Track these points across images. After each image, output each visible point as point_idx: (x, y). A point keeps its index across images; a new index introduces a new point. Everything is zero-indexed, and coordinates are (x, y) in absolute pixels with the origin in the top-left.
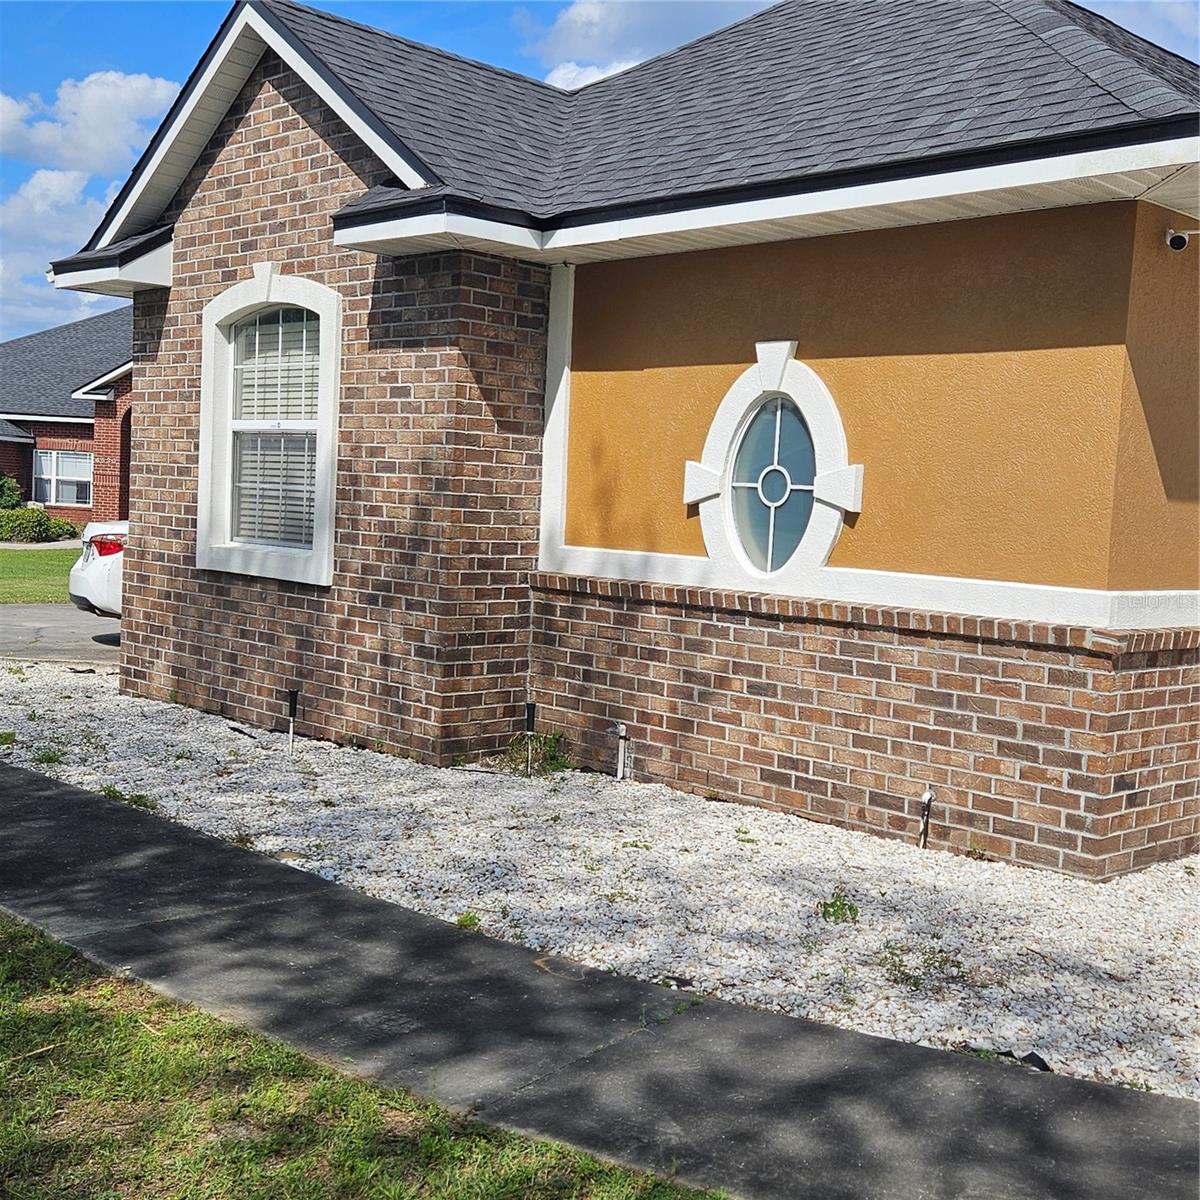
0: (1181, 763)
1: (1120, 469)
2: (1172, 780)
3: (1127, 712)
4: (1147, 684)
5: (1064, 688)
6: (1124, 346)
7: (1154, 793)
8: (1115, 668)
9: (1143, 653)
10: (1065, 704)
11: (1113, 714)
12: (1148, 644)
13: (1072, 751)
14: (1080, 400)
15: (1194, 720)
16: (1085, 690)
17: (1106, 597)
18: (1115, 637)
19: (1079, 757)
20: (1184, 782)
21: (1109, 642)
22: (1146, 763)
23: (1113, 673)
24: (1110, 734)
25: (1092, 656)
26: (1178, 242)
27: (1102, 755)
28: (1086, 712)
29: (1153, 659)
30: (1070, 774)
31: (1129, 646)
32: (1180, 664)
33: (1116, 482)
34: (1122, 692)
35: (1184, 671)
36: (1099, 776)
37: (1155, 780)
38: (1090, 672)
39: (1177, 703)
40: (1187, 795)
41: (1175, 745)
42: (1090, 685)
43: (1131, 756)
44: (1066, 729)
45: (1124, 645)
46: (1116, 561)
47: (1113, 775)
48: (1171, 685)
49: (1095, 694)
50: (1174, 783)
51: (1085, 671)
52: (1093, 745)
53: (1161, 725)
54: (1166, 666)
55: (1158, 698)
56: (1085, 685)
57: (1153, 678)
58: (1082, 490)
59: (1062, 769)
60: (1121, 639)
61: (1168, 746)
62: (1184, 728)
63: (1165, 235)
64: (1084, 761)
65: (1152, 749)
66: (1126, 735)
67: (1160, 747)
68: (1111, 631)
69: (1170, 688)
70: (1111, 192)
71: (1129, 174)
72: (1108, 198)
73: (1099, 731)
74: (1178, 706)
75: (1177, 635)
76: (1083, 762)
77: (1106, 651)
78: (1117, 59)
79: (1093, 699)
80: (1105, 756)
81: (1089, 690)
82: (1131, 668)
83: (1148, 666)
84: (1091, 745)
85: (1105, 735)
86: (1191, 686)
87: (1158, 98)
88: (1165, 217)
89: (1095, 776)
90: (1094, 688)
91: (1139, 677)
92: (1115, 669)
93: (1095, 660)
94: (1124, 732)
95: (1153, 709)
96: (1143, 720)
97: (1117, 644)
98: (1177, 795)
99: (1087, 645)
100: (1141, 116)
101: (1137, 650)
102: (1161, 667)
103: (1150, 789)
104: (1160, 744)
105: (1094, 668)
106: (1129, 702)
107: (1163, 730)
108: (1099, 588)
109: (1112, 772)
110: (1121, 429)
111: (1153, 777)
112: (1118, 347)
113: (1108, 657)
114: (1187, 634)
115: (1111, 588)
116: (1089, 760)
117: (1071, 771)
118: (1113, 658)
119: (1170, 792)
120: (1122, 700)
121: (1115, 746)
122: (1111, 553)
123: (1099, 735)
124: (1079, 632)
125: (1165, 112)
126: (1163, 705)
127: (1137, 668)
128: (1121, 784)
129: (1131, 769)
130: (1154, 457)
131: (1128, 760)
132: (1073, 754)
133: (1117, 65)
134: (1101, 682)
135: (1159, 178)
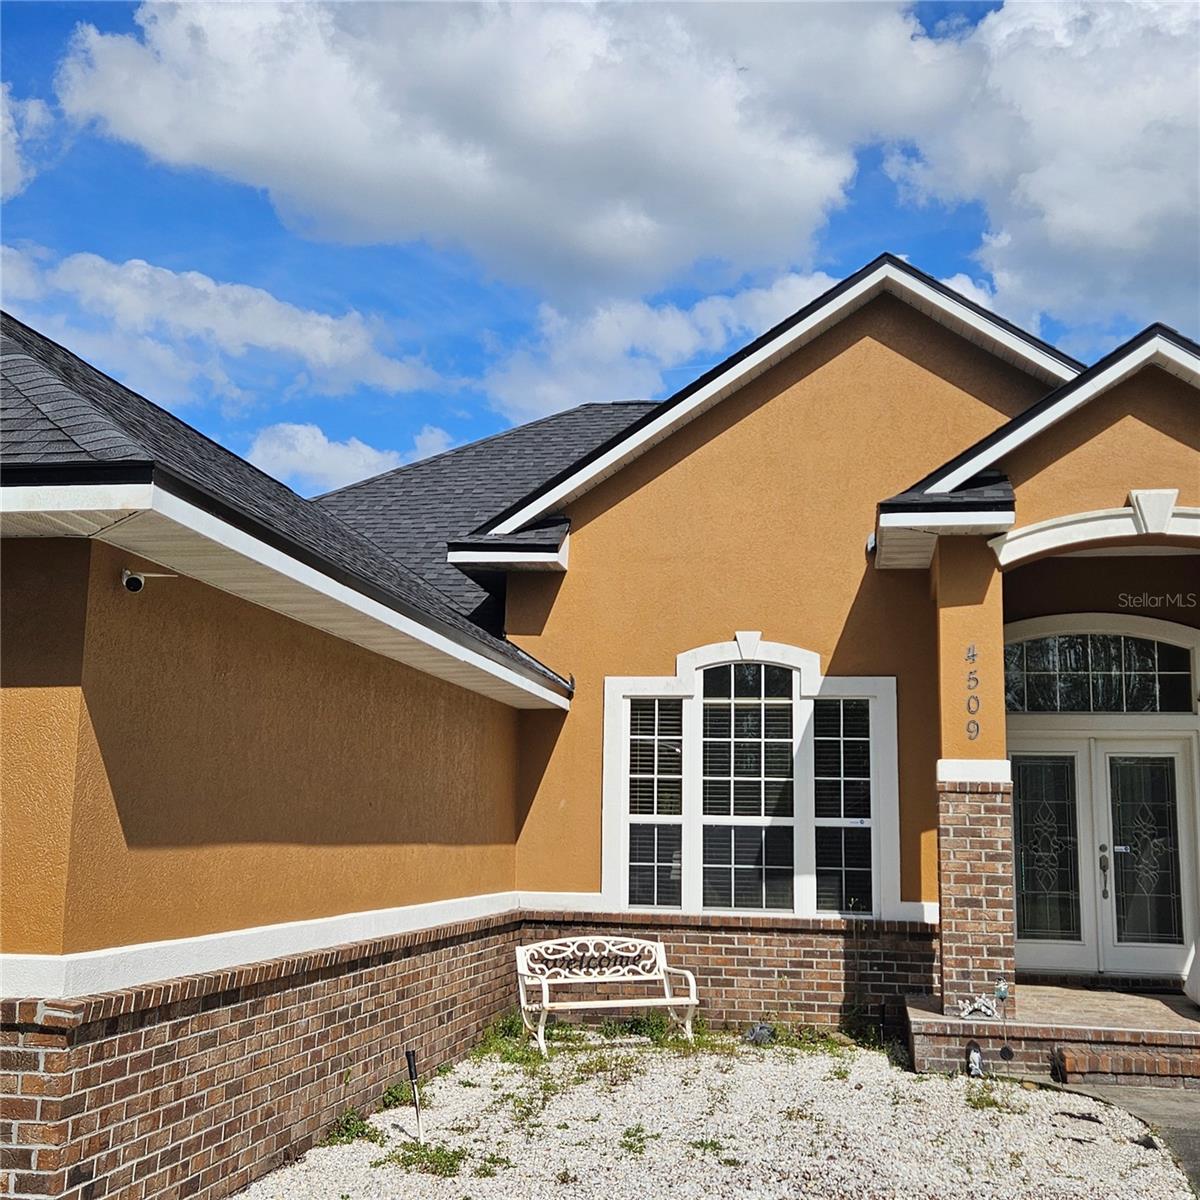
0: (142, 1137)
1: (76, 818)
2: (133, 1158)
3: (83, 1091)
4: (106, 1055)
5: (12, 1073)
6: (80, 689)
7: (113, 1179)
8: (70, 1043)
9: (102, 1020)
10: (12, 1092)
11: (66, 1097)
12: (107, 1011)
13: (19, 1147)
14: (32, 744)
15: (157, 1086)
16: (36, 1073)
17: (60, 963)
18: (69, 1008)
19: (29, 1153)
20: (145, 1158)
21: (62, 1014)
22: (105, 1145)
23: (68, 1050)
24: (63, 1121)
25: (44, 1033)
26: (134, 584)
27: (54, 1148)
28: (37, 1098)
29: (112, 1026)
30: (17, 1175)
31: (86, 1017)
32: (142, 1026)
33: (73, 833)
34: (78, 1070)
35: (146, 1033)
36: (50, 1173)
37: (116, 1164)
38: (41, 1051)
39: (138, 1071)
40: (149, 1173)
41: (136, 1118)
42: (42, 1067)
43: (87, 1142)
44: (13, 1122)
45: (80, 1016)
46: (72, 920)
47: (67, 1169)
48: (132, 1051)
49: (47, 1076)
50: (135, 1162)
51: (37, 1050)
52: (45, 1138)
53: (122, 1098)
54: (127, 1032)
55: (118, 1069)
56: (36, 1068)
57: (112, 1048)
58: (35, 843)
59: (8, 1171)
60: (75, 1010)
61: (129, 1121)
62: (146, 1098)
63: (121, 577)
64: (34, 1158)
65: (111, 1128)
66: (84, 1117)
67: (121, 1124)
68: (65, 1001)
69: (132, 1054)
70: (62, 528)
71: (81, 513)
72: (61, 534)
73: (51, 1119)
74: (140, 1073)
75: (139, 995)
76: (32, 1159)
77: (59, 1025)
78: (70, 395)
79: (45, 1083)
80: (58, 1148)
81: (40, 1073)
82: (88, 1040)
83: (107, 1035)
84: (43, 1137)
85: (58, 1123)
86: (154, 1048)
87: (111, 440)
88: (121, 558)
89: (46, 1173)
90: (47, 1070)
91: (98, 1048)
92: (69, 1045)
93: (47, 1036)
94: (80, 1115)
95: (113, 1082)
96: (101, 1097)
97: (72, 1016)
98: (139, 1175)
99: (39, 1020)
100: (92, 457)
101: (94, 1019)
102: (121, 1033)
103: (108, 1174)
104: (120, 1120)
105: (46, 1047)
106: (86, 1080)
107: (123, 1103)
108: (53, 953)
109: (66, 1166)
110: (78, 775)
111: (113, 1160)
112: (74, 689)
113: (62, 1032)
114: (149, 993)
115: (65, 952)
116: (40, 1155)
117: (19, 1171)
118: (68, 1032)
119: (132, 1173)
120: (78, 1079)
121: (70, 1134)
122: (66, 912)
123: (51, 1124)
124: (30, 1006)
125: (115, 456)
126: (125, 1075)
127: (95, 1039)
128: (76, 1177)
129: (88, 1156)
130: (114, 804)
131: (85, 1147)
132: (21, 1150)
133: (70, 402)
134: (53, 1062)
135: (113, 520)
